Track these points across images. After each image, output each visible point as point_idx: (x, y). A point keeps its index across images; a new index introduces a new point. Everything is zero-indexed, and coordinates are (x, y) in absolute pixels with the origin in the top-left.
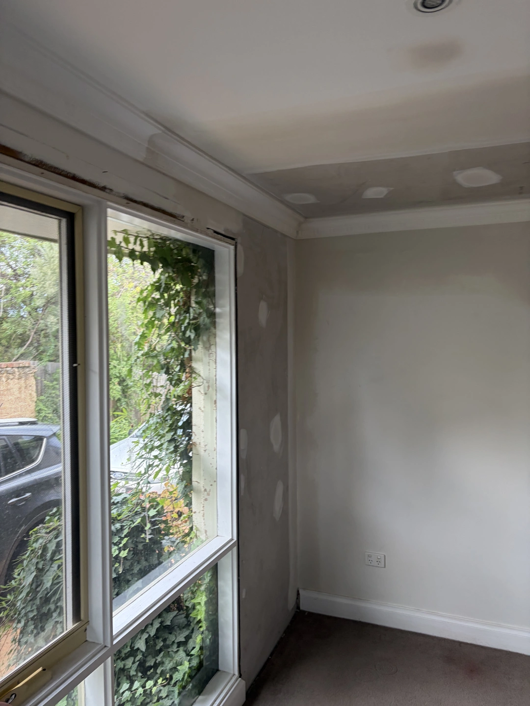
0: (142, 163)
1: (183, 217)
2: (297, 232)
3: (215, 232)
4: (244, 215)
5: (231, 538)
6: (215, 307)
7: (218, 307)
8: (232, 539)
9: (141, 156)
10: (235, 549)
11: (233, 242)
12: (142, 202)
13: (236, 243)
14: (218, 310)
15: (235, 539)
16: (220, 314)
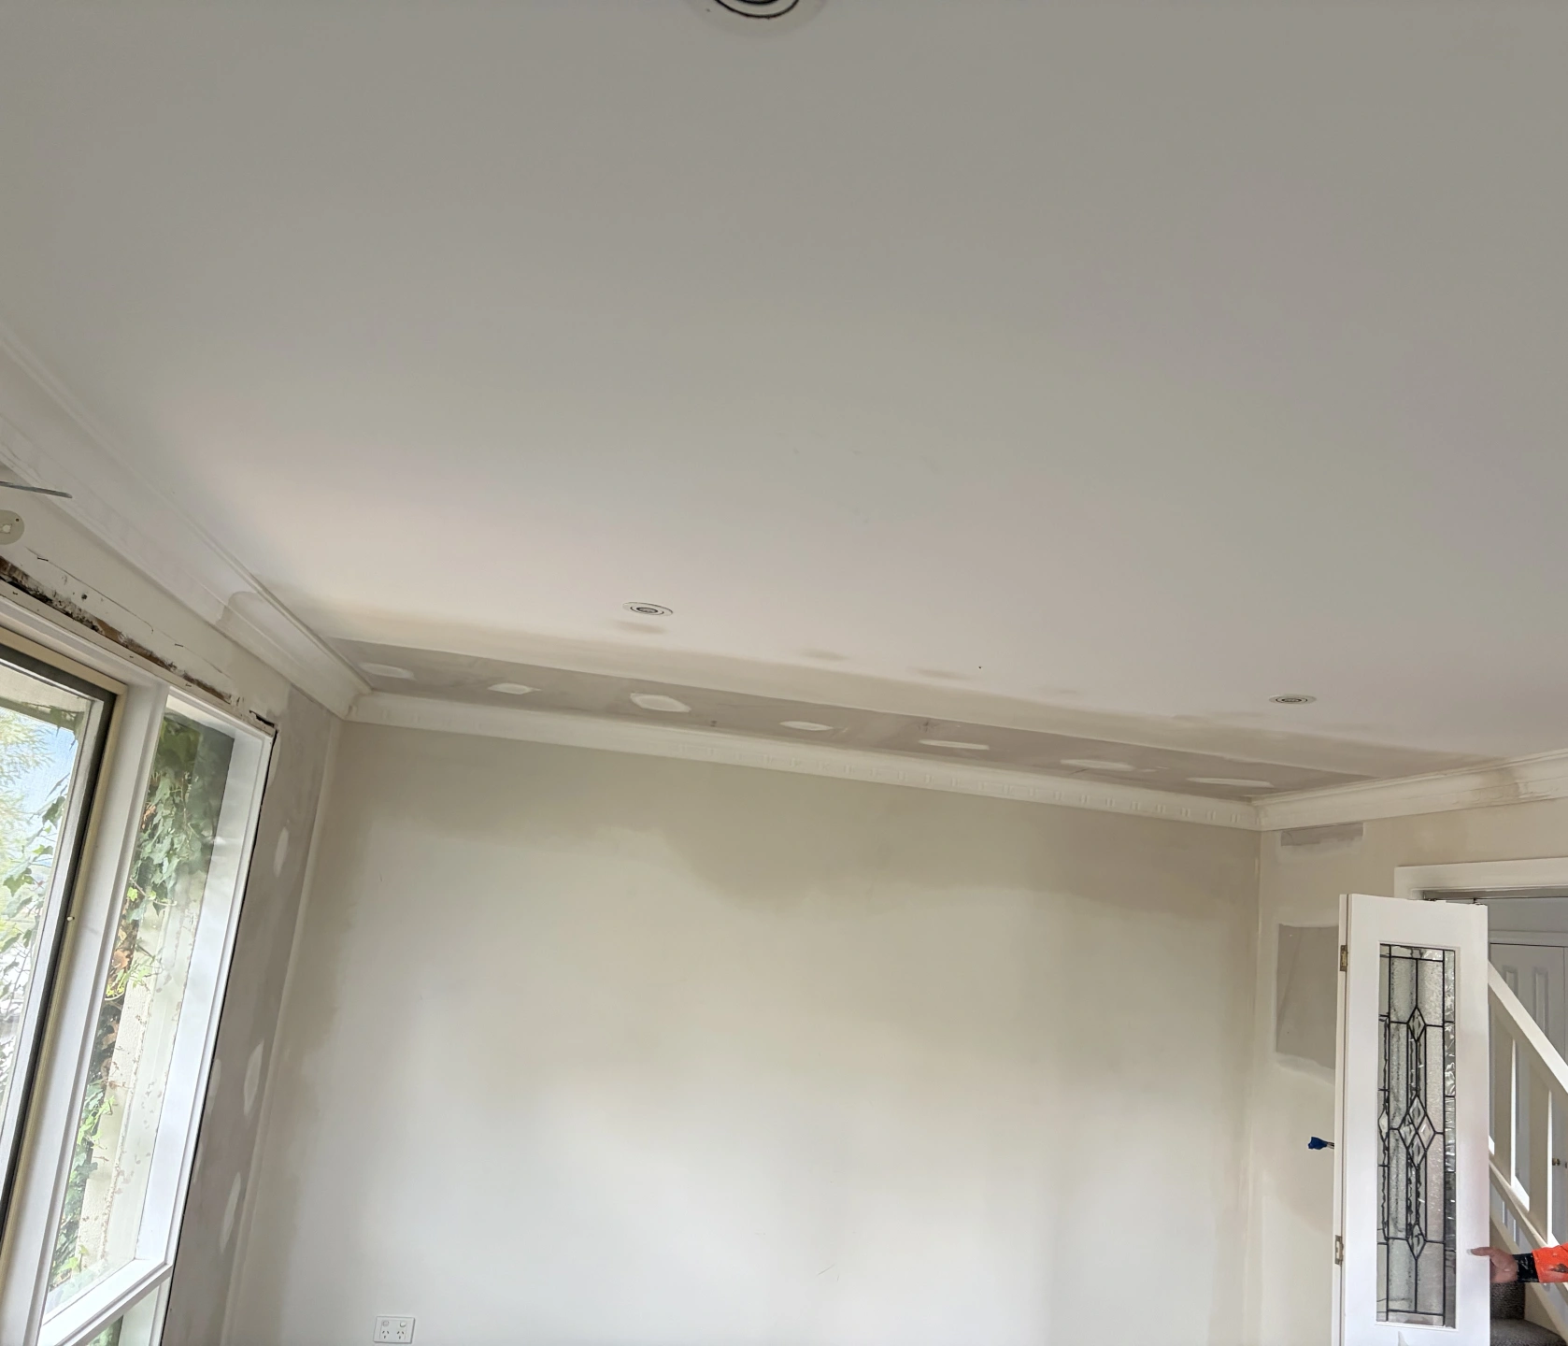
0: (213, 627)
1: (230, 697)
2: (350, 708)
3: (259, 718)
4: (293, 686)
5: (162, 1260)
6: (214, 835)
7: (221, 836)
8: (165, 1264)
9: (214, 617)
10: (167, 1282)
11: (272, 731)
12: (197, 680)
13: (276, 732)
14: (219, 841)
15: (171, 1263)
16: (222, 848)
